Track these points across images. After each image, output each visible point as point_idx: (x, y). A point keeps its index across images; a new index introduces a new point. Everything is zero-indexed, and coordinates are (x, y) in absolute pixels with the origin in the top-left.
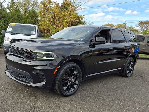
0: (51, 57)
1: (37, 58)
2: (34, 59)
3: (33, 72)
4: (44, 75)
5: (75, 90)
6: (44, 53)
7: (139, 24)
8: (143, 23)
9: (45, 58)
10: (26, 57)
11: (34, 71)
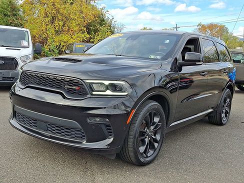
0: (121, 90)
1: (94, 93)
2: (88, 96)
3: (89, 121)
4: (110, 126)
5: (156, 152)
6: (107, 83)
7: (199, 29)
8: (205, 28)
9: (109, 92)
10: (70, 91)
11: (90, 118)
